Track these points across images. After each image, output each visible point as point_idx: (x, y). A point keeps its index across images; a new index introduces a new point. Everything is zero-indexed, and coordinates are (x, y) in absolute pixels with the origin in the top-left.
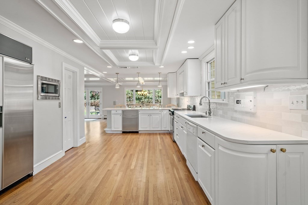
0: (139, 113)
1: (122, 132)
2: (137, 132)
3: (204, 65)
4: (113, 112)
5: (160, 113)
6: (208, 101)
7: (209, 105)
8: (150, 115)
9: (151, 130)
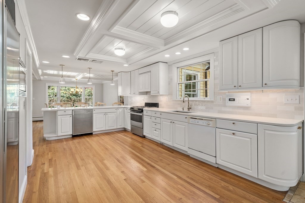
0: (94, 112)
1: (71, 136)
2: (91, 134)
3: (175, 70)
4: (59, 113)
5: (116, 111)
6: (188, 99)
7: (188, 102)
8: (106, 114)
9: (106, 129)
